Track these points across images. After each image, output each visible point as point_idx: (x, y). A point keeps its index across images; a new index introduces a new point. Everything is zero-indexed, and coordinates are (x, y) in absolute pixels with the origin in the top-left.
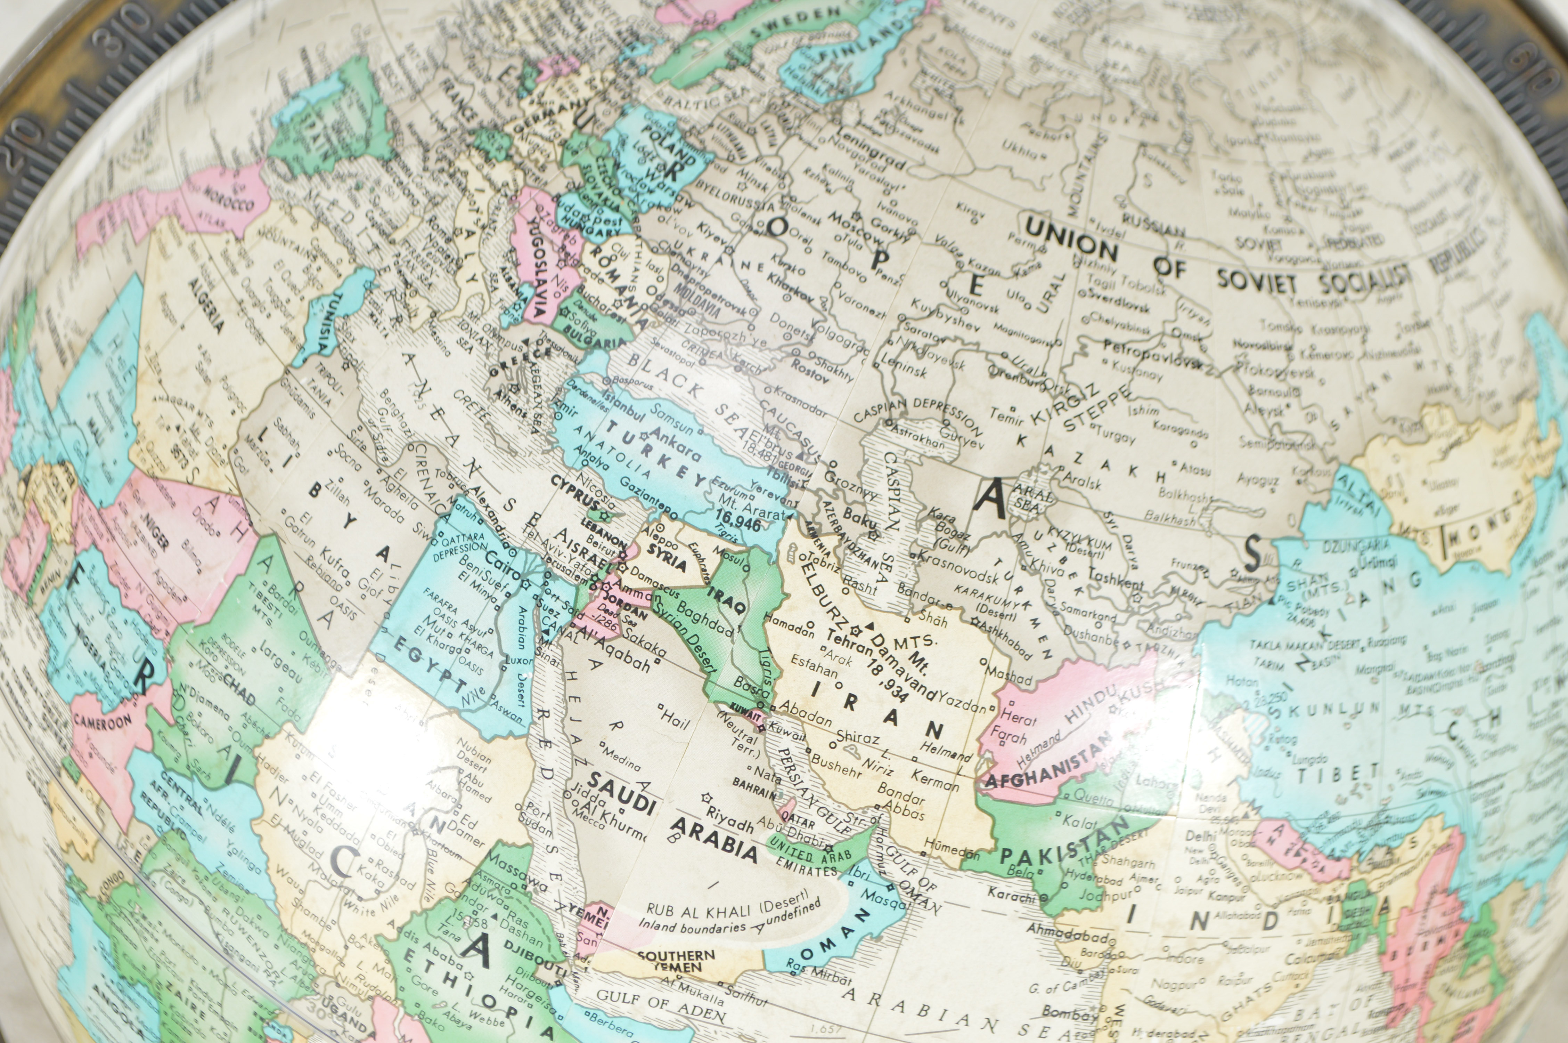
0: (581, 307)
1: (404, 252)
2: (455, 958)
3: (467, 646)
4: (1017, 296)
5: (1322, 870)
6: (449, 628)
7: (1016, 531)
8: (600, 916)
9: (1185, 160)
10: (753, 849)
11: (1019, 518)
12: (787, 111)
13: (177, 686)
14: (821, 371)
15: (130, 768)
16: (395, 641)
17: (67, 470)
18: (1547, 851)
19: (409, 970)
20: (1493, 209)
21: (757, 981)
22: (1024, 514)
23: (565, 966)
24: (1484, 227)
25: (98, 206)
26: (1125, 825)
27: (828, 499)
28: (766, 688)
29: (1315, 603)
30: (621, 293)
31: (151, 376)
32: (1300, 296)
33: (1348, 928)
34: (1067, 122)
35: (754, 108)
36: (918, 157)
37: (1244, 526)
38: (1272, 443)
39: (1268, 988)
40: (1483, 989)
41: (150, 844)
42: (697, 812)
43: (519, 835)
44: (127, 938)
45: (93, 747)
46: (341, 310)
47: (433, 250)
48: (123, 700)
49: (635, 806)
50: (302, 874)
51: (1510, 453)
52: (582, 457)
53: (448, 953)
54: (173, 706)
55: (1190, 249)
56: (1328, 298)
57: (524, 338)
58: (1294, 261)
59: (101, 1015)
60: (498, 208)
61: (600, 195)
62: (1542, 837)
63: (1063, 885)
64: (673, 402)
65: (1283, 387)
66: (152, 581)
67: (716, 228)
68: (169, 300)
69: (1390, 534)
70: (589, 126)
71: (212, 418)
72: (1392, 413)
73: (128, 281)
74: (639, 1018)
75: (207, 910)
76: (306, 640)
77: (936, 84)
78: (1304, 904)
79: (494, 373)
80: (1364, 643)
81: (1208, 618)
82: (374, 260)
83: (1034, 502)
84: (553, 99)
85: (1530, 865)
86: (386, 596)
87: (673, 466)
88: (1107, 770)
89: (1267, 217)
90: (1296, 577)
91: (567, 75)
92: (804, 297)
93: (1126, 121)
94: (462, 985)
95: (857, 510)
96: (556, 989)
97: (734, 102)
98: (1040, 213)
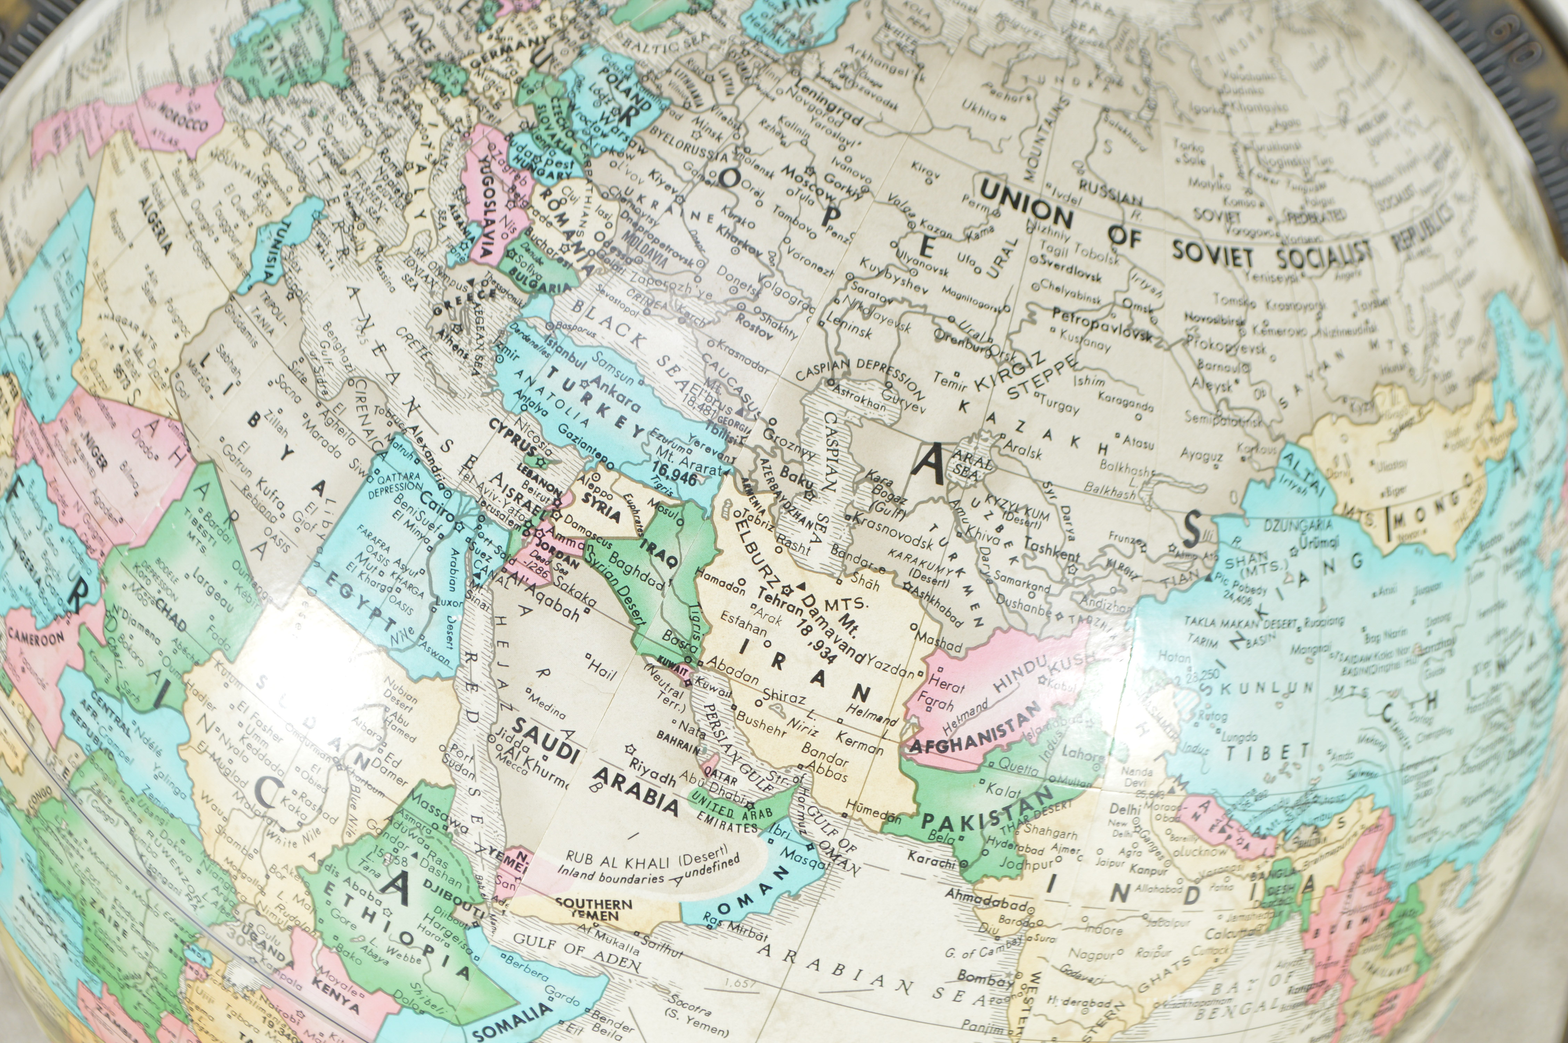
0: (528, 250)
1: (354, 184)
2: (374, 894)
3: (398, 585)
4: (967, 259)
5: (1247, 847)
6: (381, 567)
7: (953, 497)
8: (520, 860)
9: (1147, 127)
10: (675, 802)
11: (957, 484)
12: (746, 60)
13: (110, 607)
14: (766, 327)
15: (61, 685)
16: (327, 576)
17: (11, 382)
18: (1480, 834)
19: (328, 903)
20: (1463, 186)
21: (673, 933)
22: (962, 481)
23: (483, 908)
24: (1451, 203)
25: (55, 114)
26: (1049, 796)
27: (766, 457)
28: (695, 643)
29: (1252, 582)
30: (568, 238)
31: (97, 293)
32: (1256, 270)
33: (1271, 905)
34: (1030, 84)
35: (713, 55)
36: (876, 114)
37: (1185, 502)
38: (1219, 418)
39: (1186, 961)
40: (1408, 967)
41: (79, 761)
42: (620, 763)
43: (441, 775)
44: (53, 852)
45: (25, 662)
46: (288, 239)
47: (383, 183)
48: (56, 617)
49: (559, 754)
50: (226, 801)
51: (1462, 436)
52: (522, 402)
53: (368, 888)
54: (105, 627)
55: (1147, 218)
56: (1284, 273)
57: (470, 278)
58: (1252, 235)
59: (27, 926)
60: (450, 144)
61: (553, 136)
62: (1474, 820)
63: (984, 852)
64: (615, 351)
65: (1233, 363)
66: (89, 500)
67: (668, 177)
68: (119, 217)
69: (1334, 515)
70: (547, 64)
71: (156, 340)
72: (1343, 392)
73: (80, 195)
74: (555, 963)
75: (132, 831)
76: (239, 569)
77: (899, 39)
78: (1227, 879)
79: (437, 312)
80: (1300, 623)
81: (1143, 592)
82: (324, 190)
83: (973, 469)
84: (511, 35)
85: (1460, 847)
86: (320, 530)
87: (612, 415)
88: (1034, 740)
89: (1228, 188)
90: (1235, 554)
91: (527, 11)
92: (753, 251)
93: (1090, 85)
94: (380, 920)
95: (795, 469)
96: (473, 930)
97: (693, 48)
98: (996, 176)
